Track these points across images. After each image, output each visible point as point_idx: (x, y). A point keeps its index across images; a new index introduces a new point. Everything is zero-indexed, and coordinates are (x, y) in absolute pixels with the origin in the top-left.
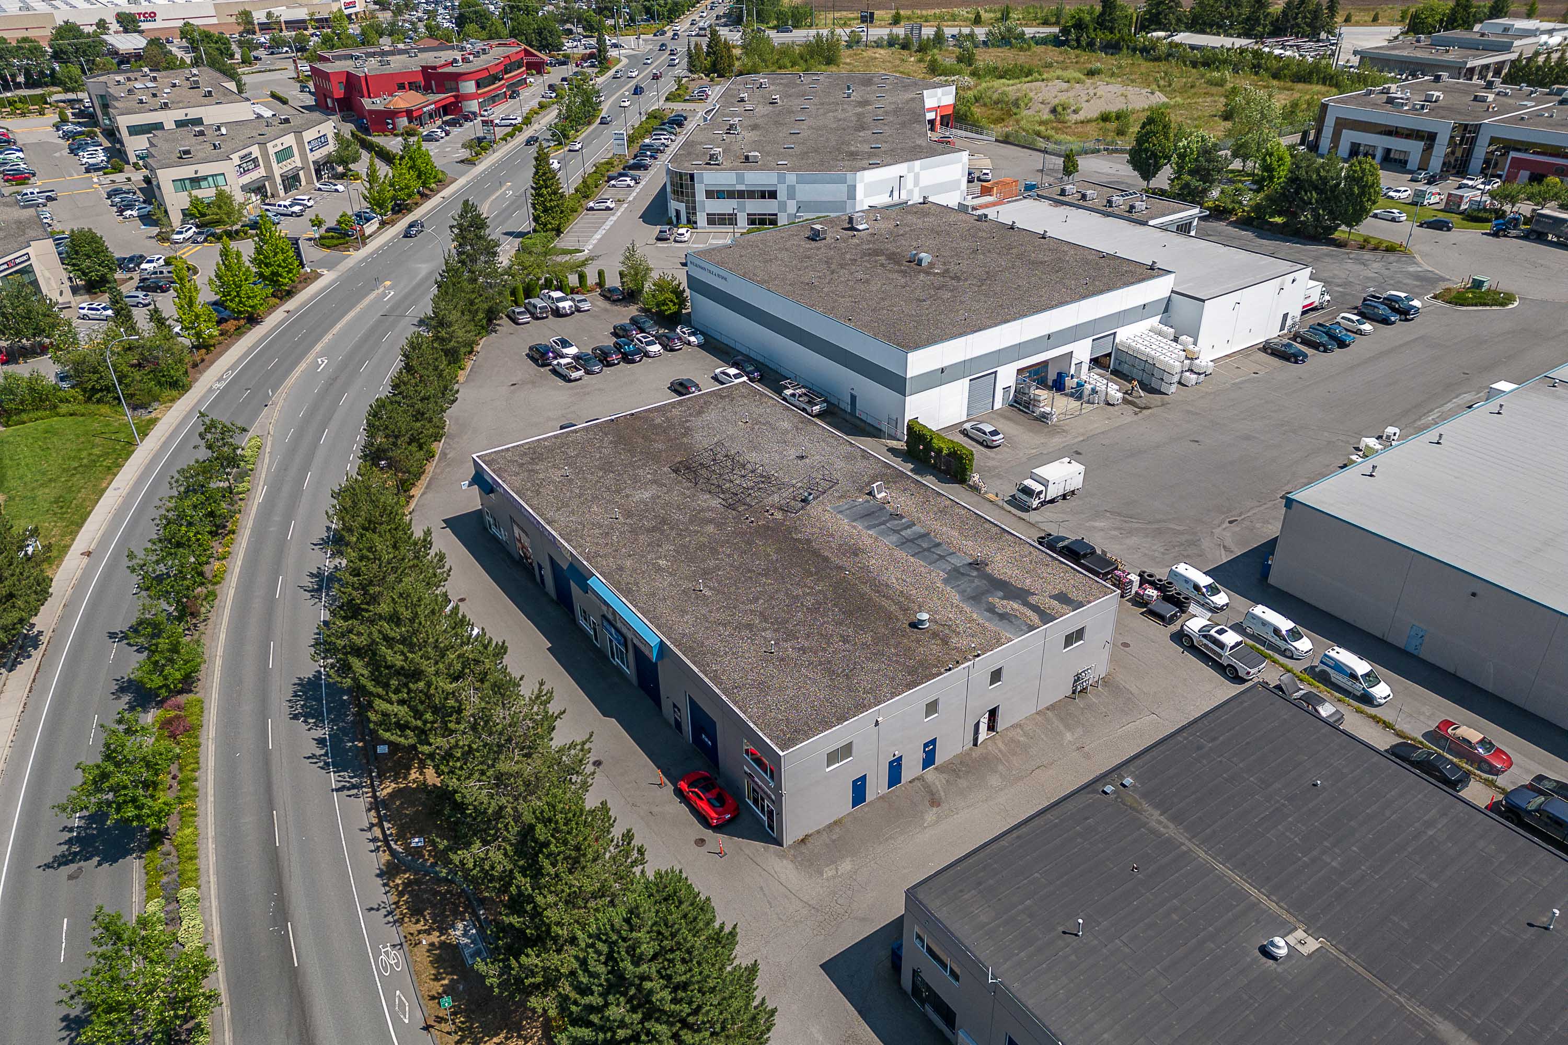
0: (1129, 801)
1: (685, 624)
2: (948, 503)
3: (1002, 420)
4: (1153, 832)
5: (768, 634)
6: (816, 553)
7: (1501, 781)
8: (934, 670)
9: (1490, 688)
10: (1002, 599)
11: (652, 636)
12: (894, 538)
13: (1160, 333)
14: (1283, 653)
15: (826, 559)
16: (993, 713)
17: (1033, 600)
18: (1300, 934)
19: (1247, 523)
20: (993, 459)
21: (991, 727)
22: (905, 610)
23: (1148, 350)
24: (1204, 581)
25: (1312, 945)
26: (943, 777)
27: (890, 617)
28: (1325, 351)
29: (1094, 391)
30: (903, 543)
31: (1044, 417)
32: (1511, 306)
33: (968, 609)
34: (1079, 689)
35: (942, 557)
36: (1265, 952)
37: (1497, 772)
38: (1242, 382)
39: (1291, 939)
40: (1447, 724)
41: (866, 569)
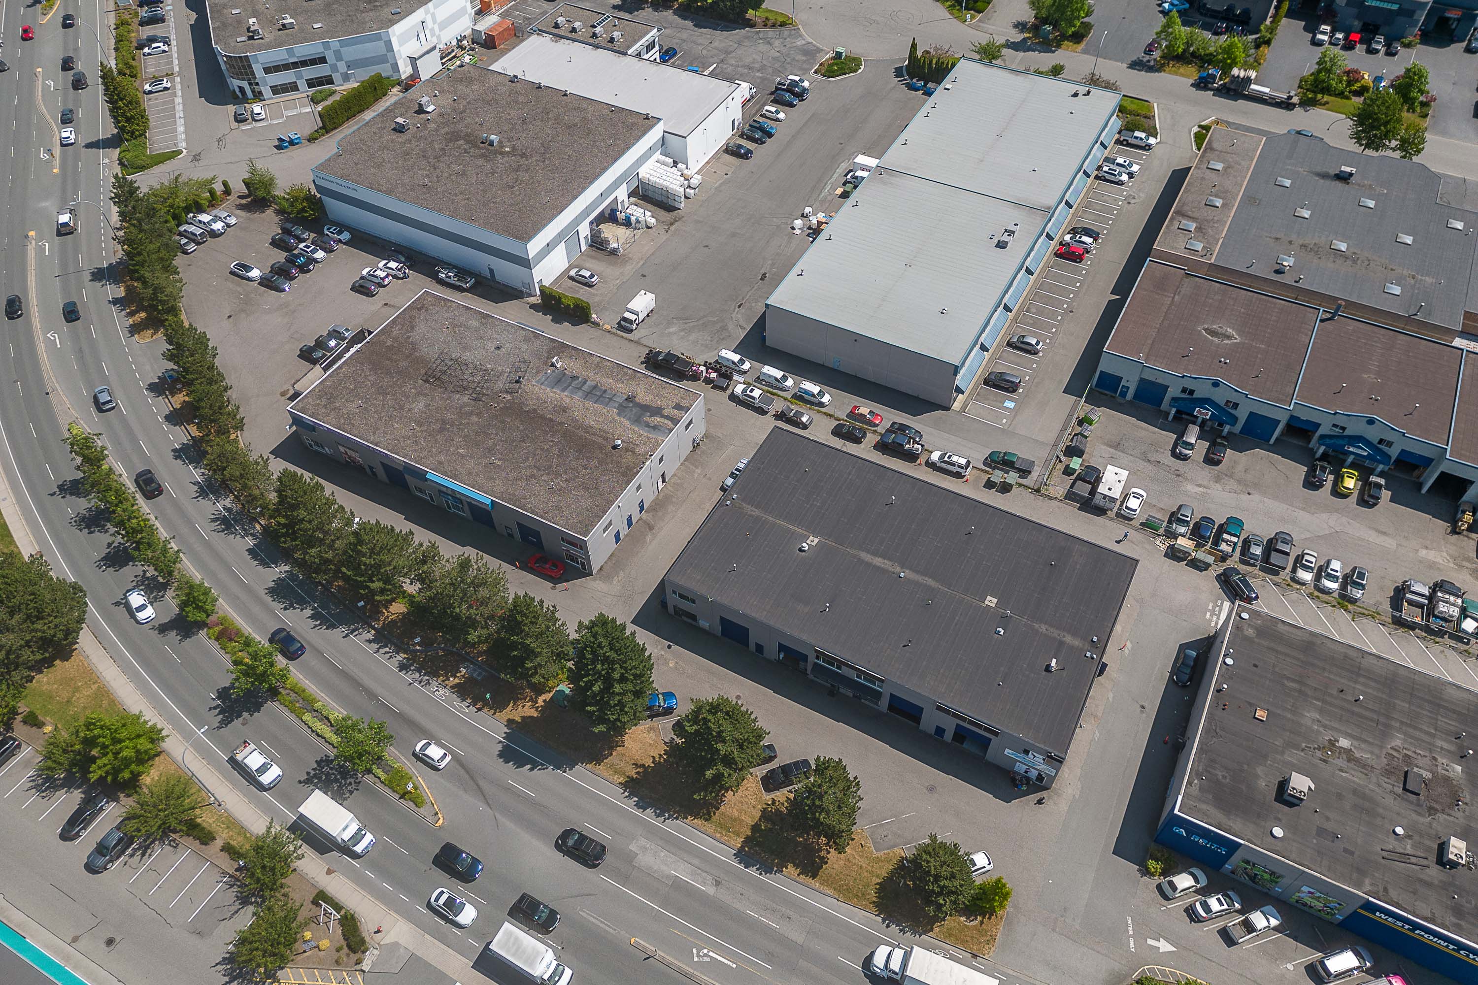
0: (737, 505)
1: (499, 485)
2: (598, 359)
3: (591, 260)
4: (751, 516)
5: (545, 477)
6: (542, 417)
7: (879, 429)
8: (635, 470)
9: (873, 380)
10: (651, 416)
11: (485, 499)
12: (580, 393)
13: (664, 164)
14: (781, 389)
15: (551, 420)
16: (663, 476)
17: (665, 413)
18: (811, 538)
19: (747, 304)
20: (597, 295)
21: (663, 481)
22: (606, 439)
23: (661, 181)
24: (736, 358)
25: (816, 540)
26: (651, 514)
27: (601, 447)
28: (761, 144)
29: (638, 221)
30: (587, 396)
31: (614, 252)
32: (860, 71)
33: (637, 429)
34: (696, 446)
35: (611, 399)
36: (801, 550)
37: (877, 425)
38: (721, 185)
39: (808, 542)
40: (855, 407)
41: (574, 420)
